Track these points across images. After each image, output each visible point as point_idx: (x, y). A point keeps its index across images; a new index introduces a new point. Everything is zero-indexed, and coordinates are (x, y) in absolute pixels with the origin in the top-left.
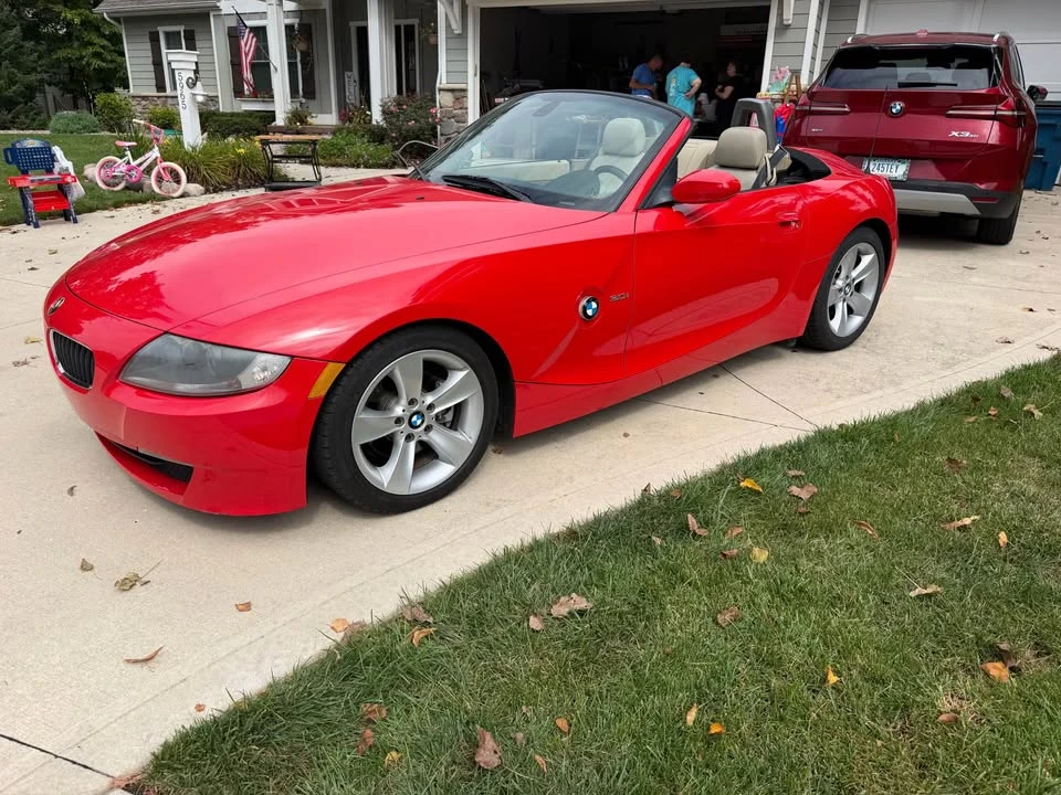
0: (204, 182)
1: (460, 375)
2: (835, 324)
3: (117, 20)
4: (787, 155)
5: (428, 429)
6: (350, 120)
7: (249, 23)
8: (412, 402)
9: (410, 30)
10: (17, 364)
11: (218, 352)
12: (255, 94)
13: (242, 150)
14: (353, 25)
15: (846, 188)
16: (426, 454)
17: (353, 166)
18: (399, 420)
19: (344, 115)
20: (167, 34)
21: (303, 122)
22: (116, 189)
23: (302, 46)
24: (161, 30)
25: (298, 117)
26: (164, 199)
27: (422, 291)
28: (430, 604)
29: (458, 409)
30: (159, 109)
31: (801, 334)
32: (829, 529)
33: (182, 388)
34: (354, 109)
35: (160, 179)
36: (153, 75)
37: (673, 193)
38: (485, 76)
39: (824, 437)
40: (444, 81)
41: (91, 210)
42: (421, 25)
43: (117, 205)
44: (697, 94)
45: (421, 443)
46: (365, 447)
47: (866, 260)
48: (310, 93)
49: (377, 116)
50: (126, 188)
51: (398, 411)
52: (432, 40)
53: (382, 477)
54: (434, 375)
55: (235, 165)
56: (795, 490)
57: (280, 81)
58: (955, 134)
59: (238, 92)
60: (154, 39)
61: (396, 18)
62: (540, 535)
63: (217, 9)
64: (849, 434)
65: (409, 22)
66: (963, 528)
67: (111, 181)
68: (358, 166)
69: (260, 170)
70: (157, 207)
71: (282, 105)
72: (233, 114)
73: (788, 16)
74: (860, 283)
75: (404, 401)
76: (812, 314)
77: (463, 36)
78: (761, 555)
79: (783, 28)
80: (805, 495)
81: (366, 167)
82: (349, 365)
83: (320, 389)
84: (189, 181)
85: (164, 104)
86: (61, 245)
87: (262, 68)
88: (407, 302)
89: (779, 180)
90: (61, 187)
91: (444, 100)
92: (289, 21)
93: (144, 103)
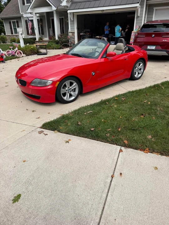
0: (26, 54)
1: (75, 84)
2: (136, 76)
3: (2, 19)
4: (127, 48)
5: (71, 92)
6: (51, 39)
7: (30, 19)
8: (68, 88)
9: (62, 19)
10: (6, 86)
11: (43, 81)
12: (31, 34)
13: (32, 47)
14: (51, 18)
15: (137, 53)
16: (71, 95)
17: (53, 49)
18: (67, 90)
19: (50, 38)
20: (13, 22)
21: (42, 40)
22: (10, 56)
23: (41, 24)
24: (11, 21)
25: (41, 39)
26: (19, 57)
27: (68, 73)
28: (72, 112)
29: (75, 89)
30: (12, 38)
31: (130, 77)
32: (126, 103)
33: (39, 85)
34: (52, 37)
35: (18, 54)
36: (10, 31)
37: (106, 56)
38: (78, 29)
39: (129, 92)
40: (70, 31)
41: (7, 60)
42: (65, 18)
43: (11, 59)
44: (121, 31)
45: (70, 94)
46: (62, 94)
47: (141, 65)
48: (43, 33)
49: (57, 38)
50: (12, 56)
51: (67, 89)
52: (67, 21)
53: (65, 98)
54: (71, 84)
55: (31, 50)
56: (122, 99)
57: (37, 31)
58: (164, 40)
59: (28, 34)
60: (10, 23)
61: (60, 16)
62: (86, 105)
63: (23, 16)
64: (133, 92)
65: (62, 17)
66: (145, 102)
67: (9, 55)
68: (54, 49)
69: (36, 51)
70: (18, 59)
71: (37, 36)
72: (27, 39)
73: (139, 15)
74: (141, 68)
75: (67, 87)
76: (131, 74)
77: (73, 21)
78: (115, 106)
79: (138, 17)
80: (123, 99)
81: (55, 49)
82: (60, 82)
83: (57, 85)
84: (23, 54)
85: (13, 37)
86: (4, 67)
87: (33, 28)
88: (67, 74)
89: (126, 52)
90: (2, 56)
91: (70, 34)
92: (38, 18)
93: (9, 37)
